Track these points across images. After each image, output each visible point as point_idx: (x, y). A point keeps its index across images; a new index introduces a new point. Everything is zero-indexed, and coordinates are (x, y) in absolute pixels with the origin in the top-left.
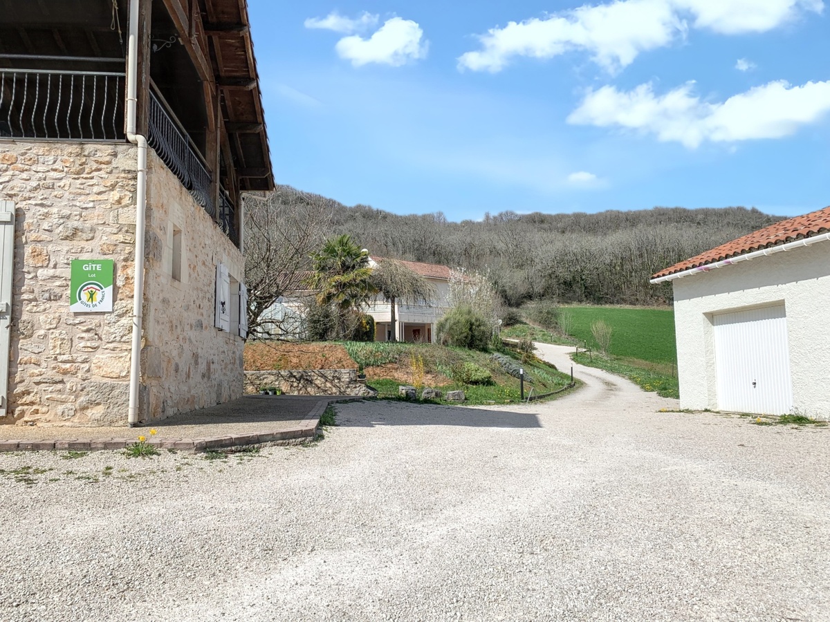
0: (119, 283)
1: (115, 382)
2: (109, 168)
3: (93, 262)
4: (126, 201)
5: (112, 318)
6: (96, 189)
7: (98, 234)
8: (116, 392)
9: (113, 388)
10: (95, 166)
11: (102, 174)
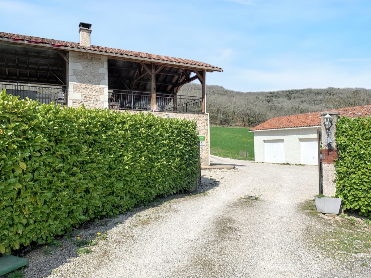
0: (205, 140)
1: (206, 158)
2: (203, 119)
3: (202, 136)
4: (206, 125)
5: (205, 146)
6: (201, 123)
7: (202, 131)
8: (206, 160)
9: (205, 159)
10: (201, 118)
11: (202, 120)
